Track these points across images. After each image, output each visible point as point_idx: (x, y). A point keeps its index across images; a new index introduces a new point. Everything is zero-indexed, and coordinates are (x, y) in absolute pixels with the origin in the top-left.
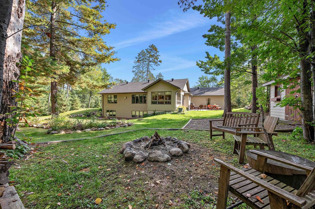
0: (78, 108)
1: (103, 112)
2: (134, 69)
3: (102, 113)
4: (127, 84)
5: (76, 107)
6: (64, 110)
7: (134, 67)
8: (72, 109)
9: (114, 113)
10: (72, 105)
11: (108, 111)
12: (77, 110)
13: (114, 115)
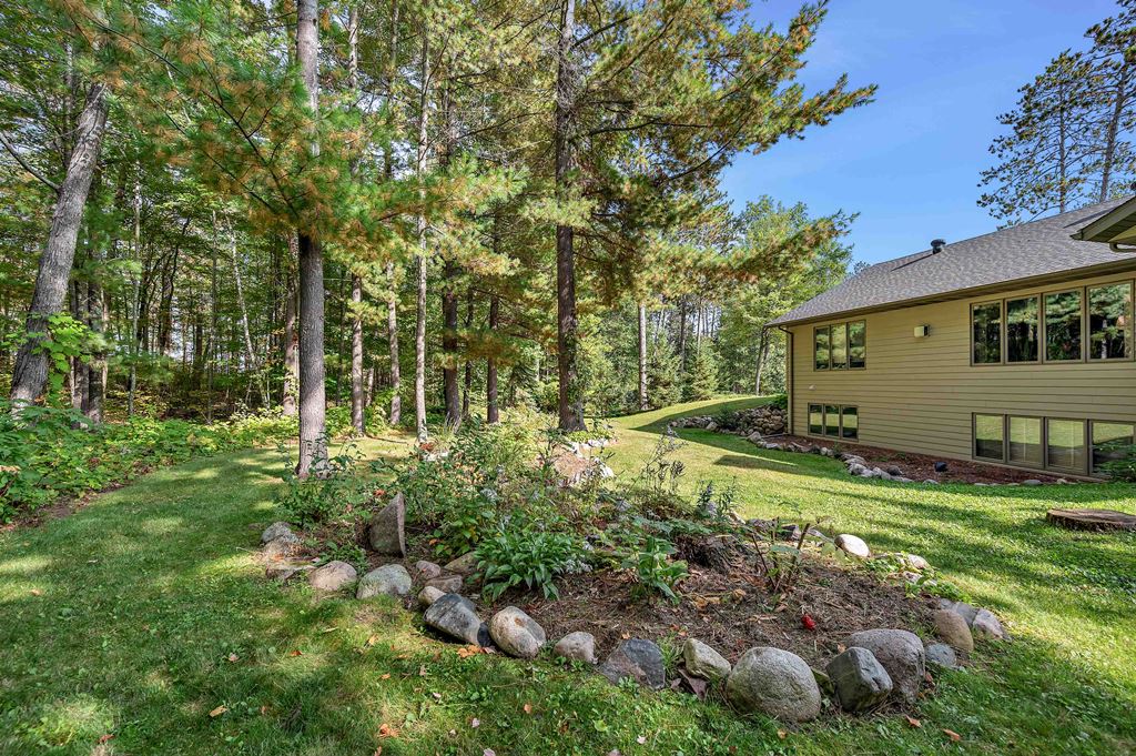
0: (709, 392)
1: (793, 412)
2: (994, 186)
3: (789, 416)
4: (935, 257)
5: (702, 391)
6: (663, 398)
7: (990, 175)
8: (688, 396)
9: (850, 421)
10: (689, 381)
11: (814, 408)
12: (705, 399)
13: (853, 433)
